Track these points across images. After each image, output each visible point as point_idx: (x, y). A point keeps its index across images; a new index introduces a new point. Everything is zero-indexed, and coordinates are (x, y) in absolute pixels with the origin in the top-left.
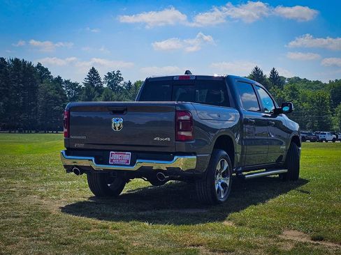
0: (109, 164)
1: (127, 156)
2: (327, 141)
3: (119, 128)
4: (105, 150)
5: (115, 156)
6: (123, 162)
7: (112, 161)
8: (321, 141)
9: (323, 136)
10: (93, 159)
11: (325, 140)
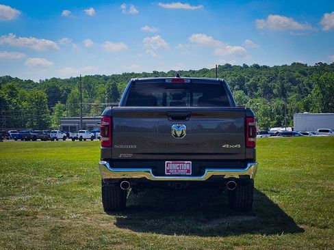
0: (165, 175)
1: (187, 165)
2: (57, 140)
3: (182, 135)
4: (159, 160)
5: (170, 166)
6: (182, 172)
7: (168, 171)
8: (53, 139)
9: (54, 135)
10: (151, 171)
11: (56, 138)
